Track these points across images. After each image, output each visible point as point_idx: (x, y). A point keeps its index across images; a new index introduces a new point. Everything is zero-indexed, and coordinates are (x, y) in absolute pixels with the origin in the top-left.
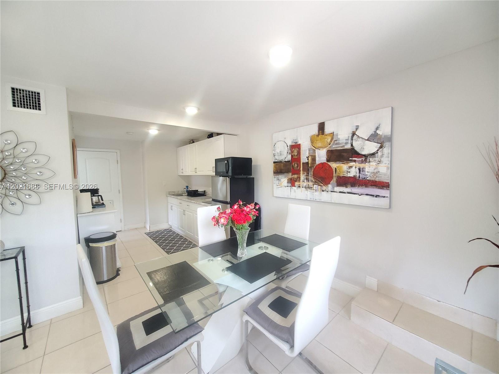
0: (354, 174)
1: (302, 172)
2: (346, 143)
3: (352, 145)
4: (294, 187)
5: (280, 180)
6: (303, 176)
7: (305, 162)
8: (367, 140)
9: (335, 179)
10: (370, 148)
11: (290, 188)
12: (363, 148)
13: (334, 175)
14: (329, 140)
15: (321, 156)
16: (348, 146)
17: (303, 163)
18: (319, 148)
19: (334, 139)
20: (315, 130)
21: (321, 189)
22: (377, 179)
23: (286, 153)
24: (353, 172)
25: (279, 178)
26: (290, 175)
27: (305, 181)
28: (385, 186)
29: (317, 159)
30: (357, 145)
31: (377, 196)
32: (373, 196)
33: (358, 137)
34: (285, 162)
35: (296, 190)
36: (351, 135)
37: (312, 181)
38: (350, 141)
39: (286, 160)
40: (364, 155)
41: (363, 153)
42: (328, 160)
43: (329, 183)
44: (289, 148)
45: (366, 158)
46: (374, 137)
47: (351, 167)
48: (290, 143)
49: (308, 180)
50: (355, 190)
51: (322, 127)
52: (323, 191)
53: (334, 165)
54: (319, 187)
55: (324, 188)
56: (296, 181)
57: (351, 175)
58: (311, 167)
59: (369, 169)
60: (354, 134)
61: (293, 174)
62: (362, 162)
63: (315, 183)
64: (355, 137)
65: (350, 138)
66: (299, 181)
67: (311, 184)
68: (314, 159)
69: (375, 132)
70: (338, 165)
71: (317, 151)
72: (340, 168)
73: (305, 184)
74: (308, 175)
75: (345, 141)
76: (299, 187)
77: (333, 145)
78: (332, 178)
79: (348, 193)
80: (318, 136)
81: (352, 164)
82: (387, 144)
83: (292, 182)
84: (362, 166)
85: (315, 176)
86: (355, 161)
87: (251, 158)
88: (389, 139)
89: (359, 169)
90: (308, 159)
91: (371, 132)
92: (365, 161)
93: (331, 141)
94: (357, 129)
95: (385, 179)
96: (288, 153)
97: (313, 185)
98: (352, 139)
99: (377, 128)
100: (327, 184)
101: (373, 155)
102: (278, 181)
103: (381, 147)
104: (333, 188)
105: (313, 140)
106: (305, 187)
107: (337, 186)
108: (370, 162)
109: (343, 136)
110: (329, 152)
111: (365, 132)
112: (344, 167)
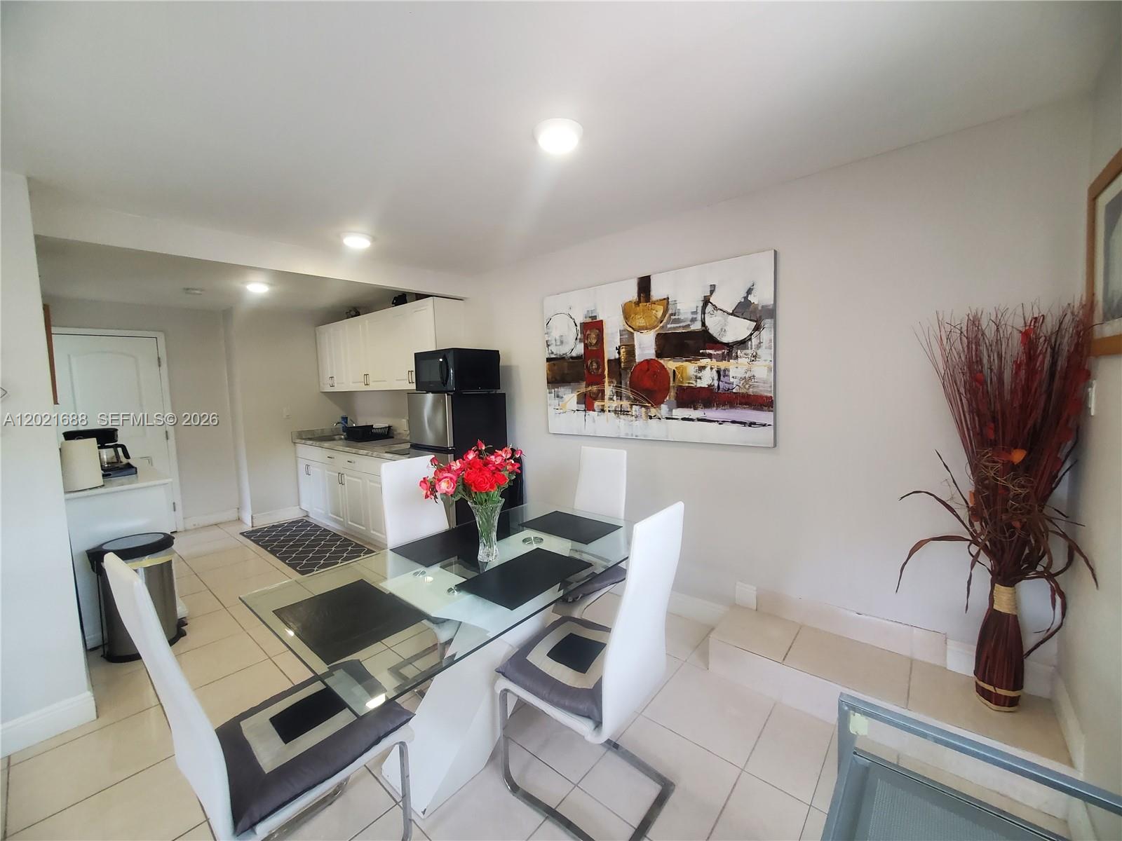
0: (710, 382)
1: (607, 380)
2: (693, 320)
3: (703, 324)
4: (591, 412)
5: (562, 397)
6: (609, 390)
7: (613, 358)
8: (731, 314)
9: (672, 393)
10: (736, 329)
11: (584, 413)
12: (723, 331)
13: (671, 384)
14: (660, 314)
15: (645, 347)
16: (697, 326)
17: (609, 361)
18: (640, 329)
19: (670, 312)
20: (632, 293)
21: (646, 413)
22: (751, 391)
23: (574, 340)
24: (707, 379)
25: (560, 394)
26: (583, 388)
27: (615, 398)
28: (765, 403)
29: (637, 352)
30: (713, 324)
31: (751, 424)
32: (743, 423)
33: (715, 307)
34: (572, 358)
35: (596, 418)
36: (701, 304)
37: (628, 398)
38: (699, 317)
39: (574, 354)
40: (727, 345)
41: (725, 340)
42: (660, 354)
43: (663, 402)
44: (579, 328)
45: (730, 350)
46: (744, 309)
47: (702, 368)
48: (580, 319)
49: (619, 395)
50: (711, 413)
51: (644, 285)
52: (651, 417)
53: (670, 365)
54: (643, 409)
55: (653, 412)
56: (595, 399)
57: (703, 383)
58: (625, 369)
59: (737, 369)
60: (706, 301)
61: (587, 385)
62: (723, 358)
63: (635, 402)
64: (709, 308)
65: (700, 309)
66: (603, 399)
67: (625, 404)
68: (631, 352)
69: (746, 298)
70: (678, 364)
71: (636, 334)
72: (683, 370)
73: (615, 404)
74: (619, 386)
75: (690, 316)
76: (603, 410)
77: (668, 323)
78: (668, 390)
79: (699, 420)
80: (637, 303)
81: (704, 362)
82: (767, 323)
83: (588, 402)
84: (723, 365)
85: (633, 386)
86: (710, 356)
87: (498, 351)
88: (771, 312)
89: (718, 372)
90: (619, 353)
91: (740, 299)
92: (729, 355)
93: (664, 315)
94: (712, 292)
95: (766, 391)
96: (576, 339)
97: (631, 405)
98: (703, 312)
99: (749, 292)
100: (657, 403)
101: (743, 343)
102: (557, 401)
103: (757, 328)
104: (671, 410)
105: (627, 312)
106: (615, 411)
107: (678, 407)
108: (737, 357)
109: (686, 305)
110: (660, 337)
111: (727, 299)
112: (690, 368)
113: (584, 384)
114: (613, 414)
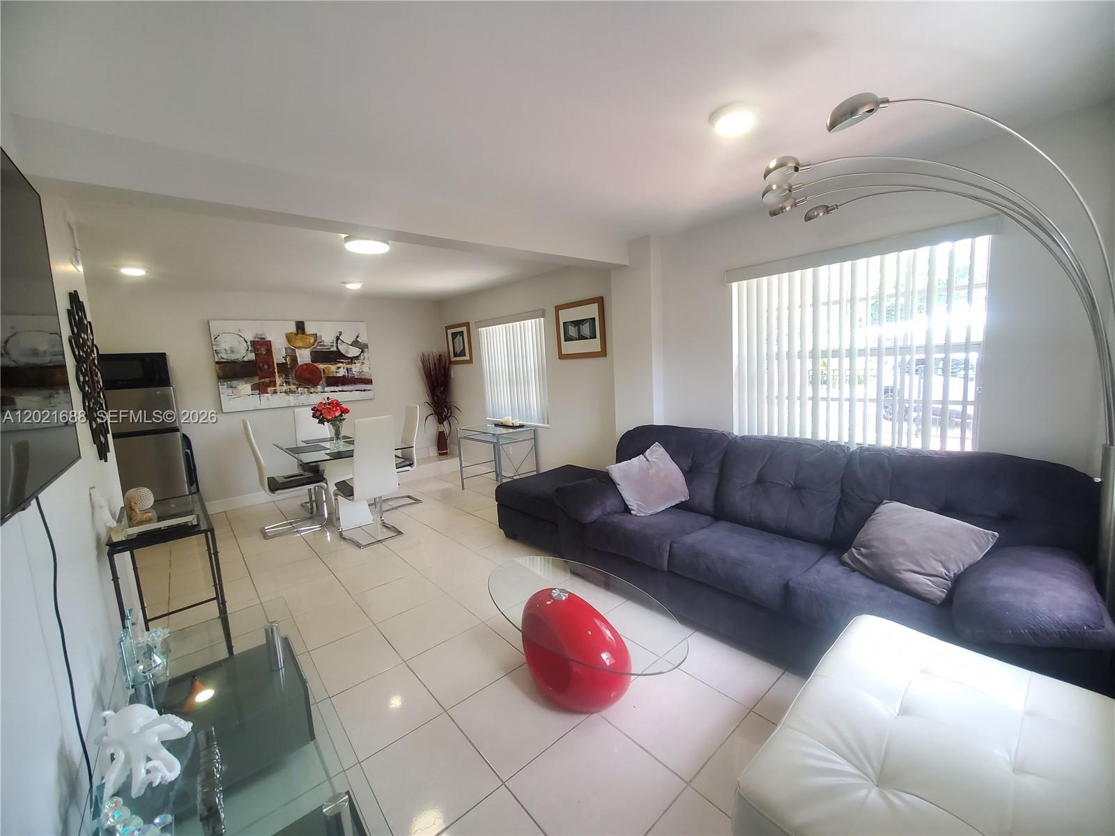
0: (344, 374)
1: (277, 374)
2: (332, 346)
3: (337, 348)
4: (265, 395)
5: (236, 387)
6: (279, 380)
7: (280, 362)
8: (351, 345)
9: (324, 380)
10: (354, 352)
11: (259, 396)
12: (348, 352)
13: (323, 375)
14: (312, 341)
15: (304, 356)
16: (334, 349)
17: (278, 364)
18: (299, 348)
19: (318, 341)
20: (293, 329)
21: (308, 391)
22: (363, 377)
23: (245, 351)
24: (342, 373)
25: (234, 386)
26: (256, 380)
27: (284, 384)
28: (369, 382)
29: (299, 359)
30: (342, 348)
31: (364, 390)
32: (361, 390)
33: (343, 342)
34: (244, 362)
35: (270, 397)
36: (335, 339)
37: (294, 384)
38: (335, 344)
39: (246, 359)
40: (350, 358)
41: (349, 356)
42: (313, 361)
43: (318, 385)
44: (249, 344)
45: (352, 360)
46: (356, 343)
47: (339, 368)
48: (250, 338)
49: (288, 383)
50: (345, 388)
51: (300, 326)
52: (311, 393)
53: (321, 366)
54: (306, 389)
55: (312, 390)
56: (269, 386)
57: (340, 374)
58: (291, 368)
59: (356, 369)
60: (338, 338)
61: (260, 379)
62: (349, 363)
63: (299, 386)
64: (339, 341)
65: (335, 342)
66: (275, 385)
67: (293, 387)
68: (294, 359)
69: (356, 339)
70: (326, 366)
71: (297, 350)
72: (328, 369)
73: (285, 388)
74: (287, 376)
75: (330, 344)
76: (275, 392)
77: (317, 346)
78: (321, 378)
79: (340, 391)
80: (297, 334)
81: (340, 365)
82: (366, 350)
83: (261, 389)
84: (349, 366)
85: (297, 377)
86: (342, 362)
88: (366, 346)
89: (347, 369)
90: (285, 360)
91: (354, 339)
92: (351, 363)
93: (315, 342)
94: (340, 335)
95: (367, 376)
96: (248, 350)
97: (297, 388)
98: (337, 343)
99: (357, 337)
100: (315, 385)
101: (357, 358)
102: (230, 390)
103: (362, 352)
104: (324, 388)
105: (289, 338)
106: (286, 392)
107: (328, 386)
108: (355, 363)
109: (328, 338)
110: (312, 353)
111: (348, 338)
112: (333, 368)
113: (257, 378)
114: (284, 394)
